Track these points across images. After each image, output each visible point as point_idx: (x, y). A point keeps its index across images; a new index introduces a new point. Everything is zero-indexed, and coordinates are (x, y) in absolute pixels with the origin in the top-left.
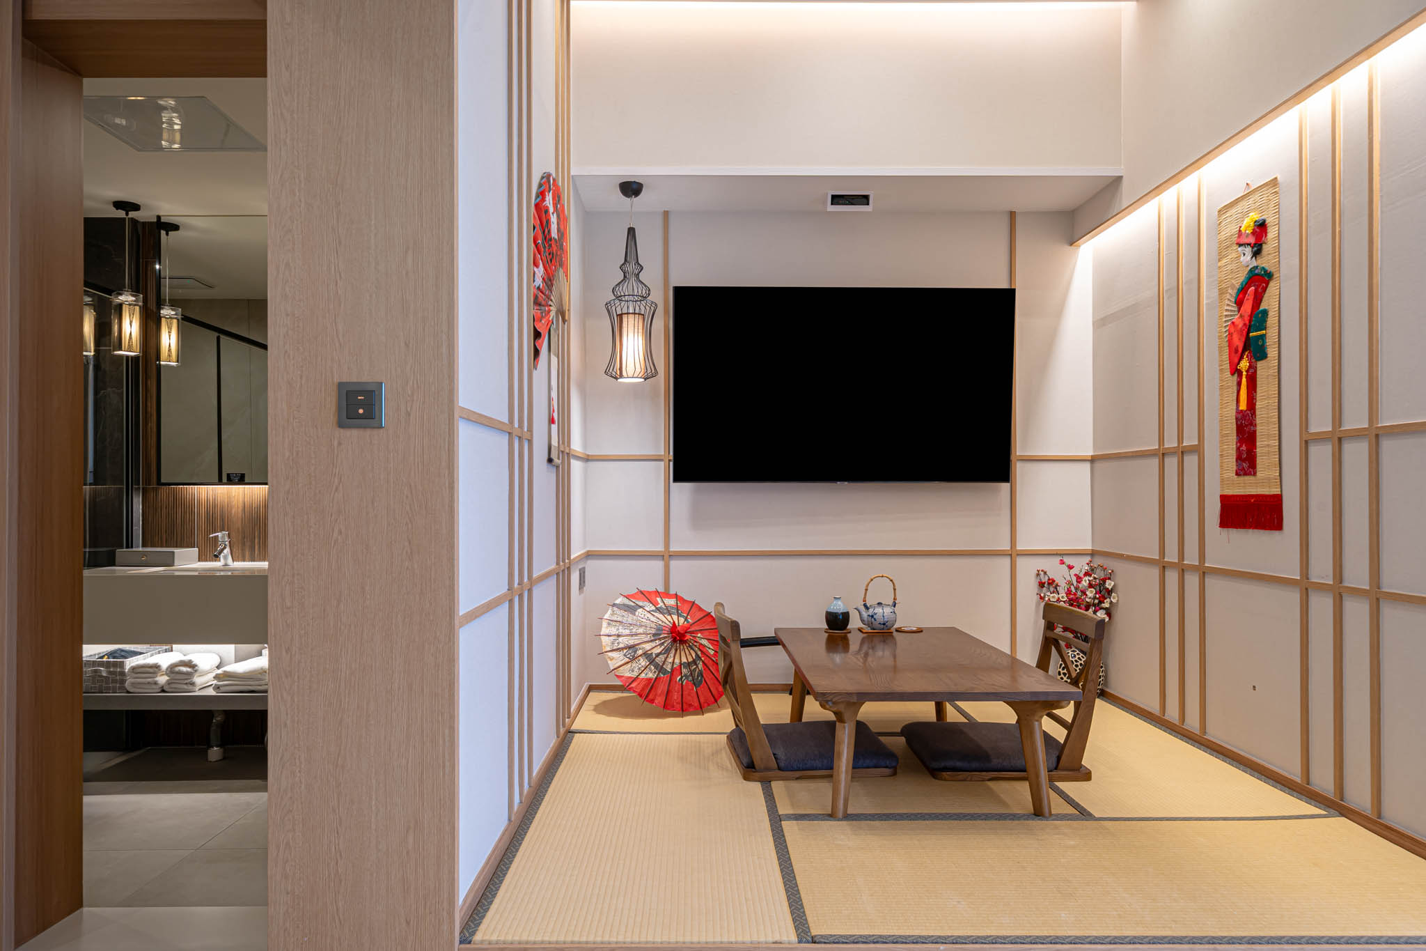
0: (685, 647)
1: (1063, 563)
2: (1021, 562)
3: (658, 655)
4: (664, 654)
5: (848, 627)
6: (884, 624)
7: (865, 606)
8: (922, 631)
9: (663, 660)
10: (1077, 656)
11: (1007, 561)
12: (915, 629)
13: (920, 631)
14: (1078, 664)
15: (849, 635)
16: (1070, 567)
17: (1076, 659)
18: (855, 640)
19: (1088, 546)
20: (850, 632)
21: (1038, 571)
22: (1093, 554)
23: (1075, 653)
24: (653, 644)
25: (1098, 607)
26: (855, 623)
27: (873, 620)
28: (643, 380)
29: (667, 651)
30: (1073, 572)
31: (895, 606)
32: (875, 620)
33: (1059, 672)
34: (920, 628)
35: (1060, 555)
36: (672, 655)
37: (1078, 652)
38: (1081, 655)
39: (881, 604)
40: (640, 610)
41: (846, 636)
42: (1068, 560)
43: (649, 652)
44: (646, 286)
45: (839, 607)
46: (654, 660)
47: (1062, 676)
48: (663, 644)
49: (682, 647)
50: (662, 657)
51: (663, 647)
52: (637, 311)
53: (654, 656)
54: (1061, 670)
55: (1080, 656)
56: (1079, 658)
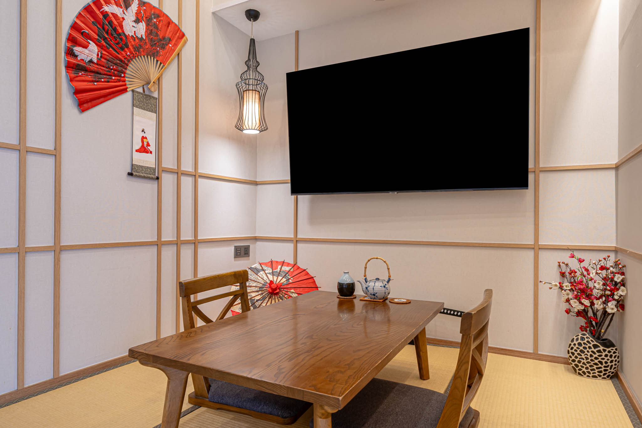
0: (276, 297)
1: (573, 257)
2: (543, 255)
3: (257, 301)
4: (261, 300)
5: (354, 294)
6: (374, 295)
7: (366, 280)
8: (410, 303)
9: (260, 304)
10: (586, 340)
11: (531, 254)
12: (405, 300)
13: (409, 302)
14: (587, 347)
15: (354, 300)
16: (581, 261)
17: (585, 341)
18: (358, 305)
19: (613, 244)
20: (355, 298)
21: (559, 263)
22: (616, 251)
23: (585, 337)
24: (257, 294)
25: (607, 299)
26: (359, 291)
27: (367, 291)
28: (258, 132)
29: (263, 299)
30: (583, 264)
31: (388, 282)
32: (368, 291)
33: (568, 351)
34: (408, 300)
35: (571, 250)
36: (266, 301)
37: (588, 336)
38: (591, 339)
39: (379, 279)
40: (262, 273)
41: (352, 300)
42: (578, 255)
43: (253, 298)
44: (260, 73)
45: (346, 279)
46: (254, 303)
47: (571, 354)
48: (262, 294)
49: (274, 297)
50: (260, 302)
51: (262, 296)
52: (254, 89)
53: (255, 301)
54: (569, 349)
55: (589, 340)
56: (588, 342)
